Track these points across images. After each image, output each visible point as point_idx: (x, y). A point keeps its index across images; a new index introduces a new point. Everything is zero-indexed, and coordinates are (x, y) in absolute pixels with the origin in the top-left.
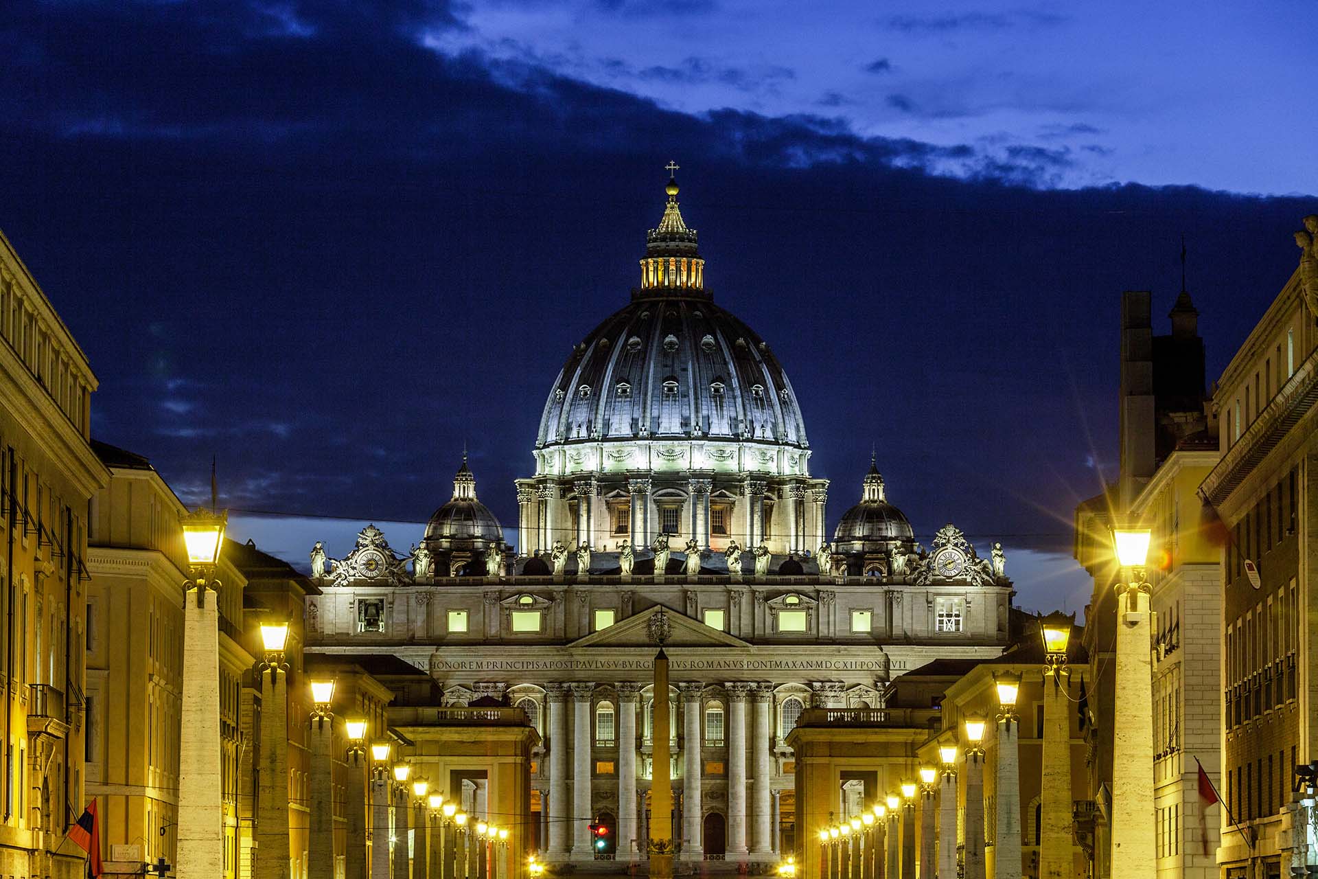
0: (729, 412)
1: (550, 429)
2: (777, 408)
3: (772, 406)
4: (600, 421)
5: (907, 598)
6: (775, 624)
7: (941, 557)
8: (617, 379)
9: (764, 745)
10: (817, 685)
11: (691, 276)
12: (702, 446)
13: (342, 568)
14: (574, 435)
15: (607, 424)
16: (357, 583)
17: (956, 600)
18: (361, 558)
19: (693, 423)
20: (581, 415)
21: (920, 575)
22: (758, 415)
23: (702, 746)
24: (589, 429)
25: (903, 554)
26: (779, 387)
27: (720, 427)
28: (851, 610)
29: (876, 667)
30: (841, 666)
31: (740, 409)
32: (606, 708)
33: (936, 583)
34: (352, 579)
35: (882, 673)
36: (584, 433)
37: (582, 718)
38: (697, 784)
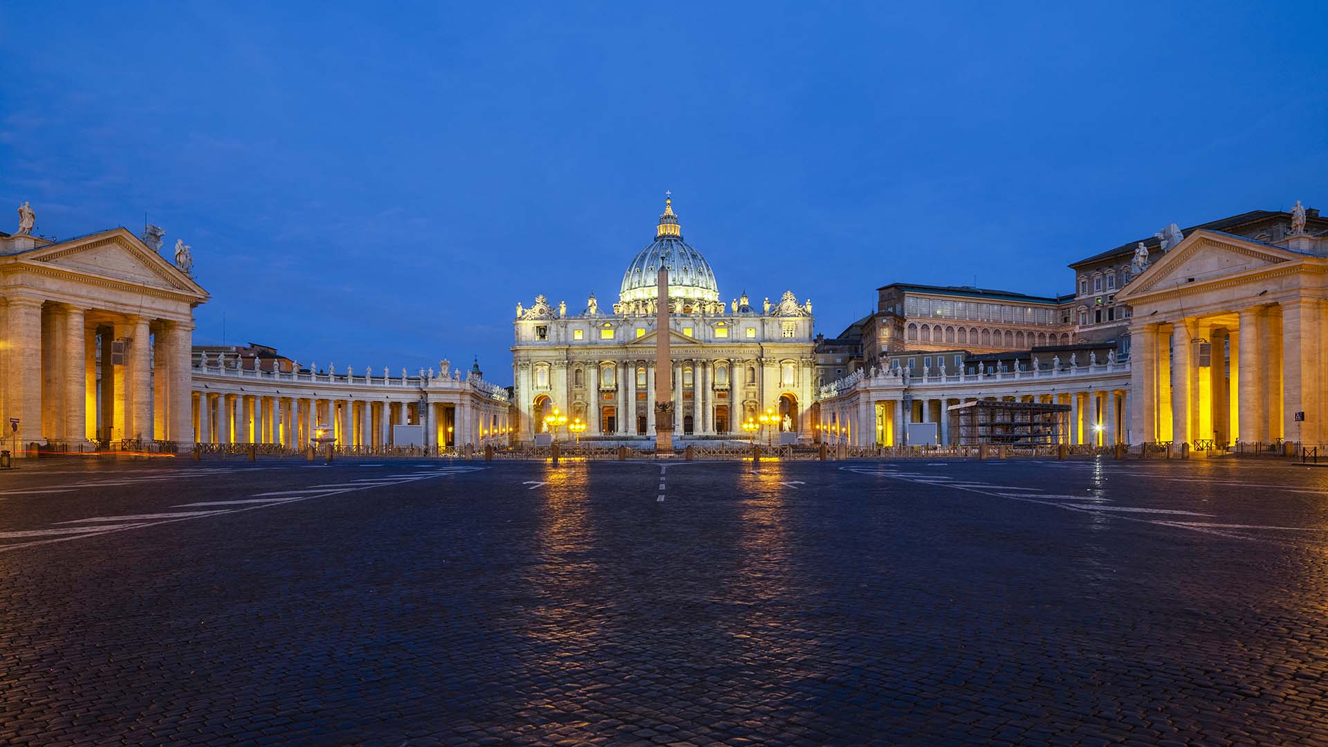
0: (690, 276)
1: (625, 285)
2: (707, 276)
3: (706, 275)
4: (643, 280)
5: (770, 323)
6: (714, 335)
7: (784, 306)
8: (648, 266)
9: (709, 386)
10: (732, 360)
11: (675, 230)
12: (680, 288)
13: (529, 312)
14: (633, 287)
15: (645, 282)
16: (536, 319)
17: (791, 323)
18: (537, 308)
19: (677, 279)
20: (636, 279)
21: (775, 313)
22: (701, 278)
23: (683, 387)
24: (639, 283)
25: (769, 303)
26: (708, 270)
27: (687, 281)
28: (746, 328)
29: (757, 352)
30: (742, 352)
31: (694, 275)
32: (641, 371)
33: (782, 316)
34: (533, 317)
35: (760, 355)
36: (637, 286)
37: (632, 374)
38: (681, 402)
